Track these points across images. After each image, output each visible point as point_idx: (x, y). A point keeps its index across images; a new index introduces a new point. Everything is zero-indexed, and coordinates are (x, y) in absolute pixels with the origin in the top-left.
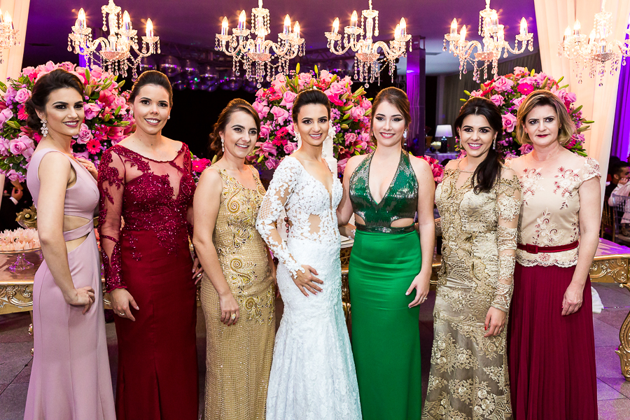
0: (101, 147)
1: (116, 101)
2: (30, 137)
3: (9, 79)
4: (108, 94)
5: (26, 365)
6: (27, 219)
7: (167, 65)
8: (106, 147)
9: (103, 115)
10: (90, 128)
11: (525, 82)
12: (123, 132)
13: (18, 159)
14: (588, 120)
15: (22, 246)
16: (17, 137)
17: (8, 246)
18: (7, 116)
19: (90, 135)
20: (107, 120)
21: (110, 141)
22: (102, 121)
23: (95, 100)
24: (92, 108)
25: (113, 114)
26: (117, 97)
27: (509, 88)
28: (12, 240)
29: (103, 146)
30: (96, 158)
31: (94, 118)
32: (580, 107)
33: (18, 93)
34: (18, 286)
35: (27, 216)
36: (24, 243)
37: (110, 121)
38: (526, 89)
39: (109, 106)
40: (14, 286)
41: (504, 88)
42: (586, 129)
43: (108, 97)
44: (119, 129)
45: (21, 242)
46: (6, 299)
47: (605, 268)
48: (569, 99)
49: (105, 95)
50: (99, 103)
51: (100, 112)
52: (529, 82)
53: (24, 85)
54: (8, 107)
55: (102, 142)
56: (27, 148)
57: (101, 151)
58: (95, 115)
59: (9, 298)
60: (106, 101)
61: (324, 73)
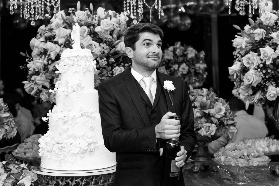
41: (267, 22)
61: (101, 11)
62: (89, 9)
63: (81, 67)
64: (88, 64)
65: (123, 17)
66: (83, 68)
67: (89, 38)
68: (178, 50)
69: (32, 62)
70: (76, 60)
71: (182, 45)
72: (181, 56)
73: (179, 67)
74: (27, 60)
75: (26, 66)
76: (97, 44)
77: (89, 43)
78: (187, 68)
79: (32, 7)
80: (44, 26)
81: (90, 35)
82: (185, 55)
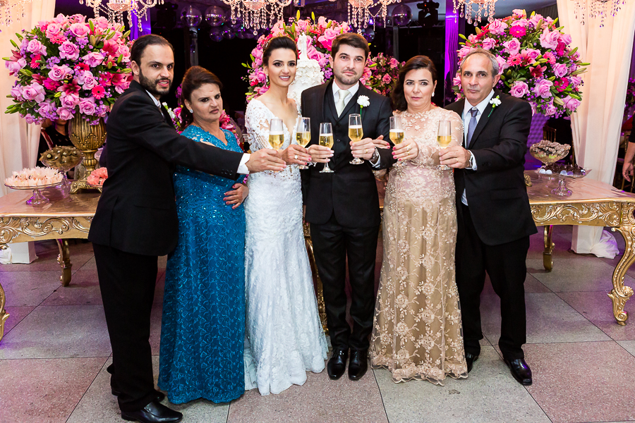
0: (105, 93)
1: (119, 50)
2: (41, 84)
3: (23, 31)
4: (112, 43)
5: (55, 291)
6: (48, 159)
7: (212, 15)
8: (109, 93)
9: (106, 63)
10: (95, 75)
11: (517, 24)
12: (126, 78)
13: (32, 104)
14: (584, 62)
15: (35, 182)
16: (29, 84)
17: (23, 182)
18: (22, 65)
19: (95, 82)
20: (109, 67)
21: (114, 87)
22: (106, 69)
23: (99, 49)
24: (95, 56)
25: (116, 62)
26: (120, 46)
27: (503, 31)
28: (27, 177)
29: (107, 91)
30: (101, 102)
31: (98, 66)
32: (577, 48)
33: (30, 43)
34: (31, 217)
35: (49, 156)
36: (37, 179)
37: (113, 69)
38: (518, 32)
39: (113, 54)
40: (27, 218)
41: (497, 31)
42: (583, 71)
43: (112, 46)
44: (123, 76)
45: (35, 179)
46: (20, 229)
47: (596, 211)
48: (563, 41)
49: (109, 44)
50: (103, 51)
51: (104, 60)
52: (521, 25)
53: (36, 37)
54: (22, 56)
55: (106, 88)
56: (38, 94)
57: (105, 96)
58: (98, 62)
59: (22, 229)
60: (111, 50)
61: (322, 19)
62: (311, 18)
63: (309, 79)
64: (316, 75)
65: (345, 26)
66: (312, 79)
67: (313, 48)
68: (381, 61)
69: (254, 74)
70: (304, 71)
71: (384, 55)
72: (384, 67)
73: (382, 77)
74: (248, 71)
75: (248, 77)
76: (322, 55)
77: (314, 54)
78: (390, 78)
79: (239, 10)
80: (264, 36)
81: (313, 45)
82: (388, 66)
